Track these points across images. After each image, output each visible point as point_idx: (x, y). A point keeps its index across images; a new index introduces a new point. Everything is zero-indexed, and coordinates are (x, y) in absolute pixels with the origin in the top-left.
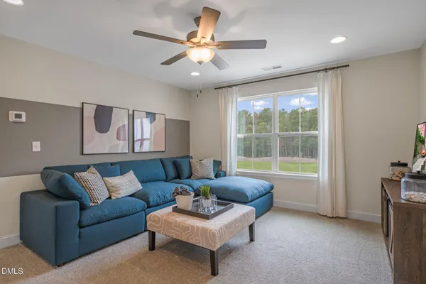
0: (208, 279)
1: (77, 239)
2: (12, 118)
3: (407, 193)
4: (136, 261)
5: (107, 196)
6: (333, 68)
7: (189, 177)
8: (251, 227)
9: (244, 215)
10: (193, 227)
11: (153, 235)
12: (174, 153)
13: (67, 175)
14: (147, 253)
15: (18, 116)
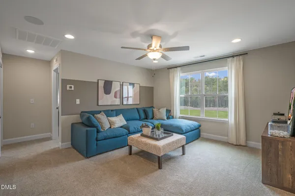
0: (156, 170)
1: (95, 147)
2: (68, 88)
3: (271, 131)
4: (122, 159)
5: (109, 126)
6: (237, 56)
7: (152, 119)
8: (183, 147)
9: (178, 140)
10: (150, 144)
11: (131, 147)
12: (144, 105)
13: (91, 116)
14: (127, 156)
15: (71, 87)
